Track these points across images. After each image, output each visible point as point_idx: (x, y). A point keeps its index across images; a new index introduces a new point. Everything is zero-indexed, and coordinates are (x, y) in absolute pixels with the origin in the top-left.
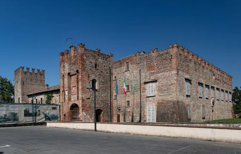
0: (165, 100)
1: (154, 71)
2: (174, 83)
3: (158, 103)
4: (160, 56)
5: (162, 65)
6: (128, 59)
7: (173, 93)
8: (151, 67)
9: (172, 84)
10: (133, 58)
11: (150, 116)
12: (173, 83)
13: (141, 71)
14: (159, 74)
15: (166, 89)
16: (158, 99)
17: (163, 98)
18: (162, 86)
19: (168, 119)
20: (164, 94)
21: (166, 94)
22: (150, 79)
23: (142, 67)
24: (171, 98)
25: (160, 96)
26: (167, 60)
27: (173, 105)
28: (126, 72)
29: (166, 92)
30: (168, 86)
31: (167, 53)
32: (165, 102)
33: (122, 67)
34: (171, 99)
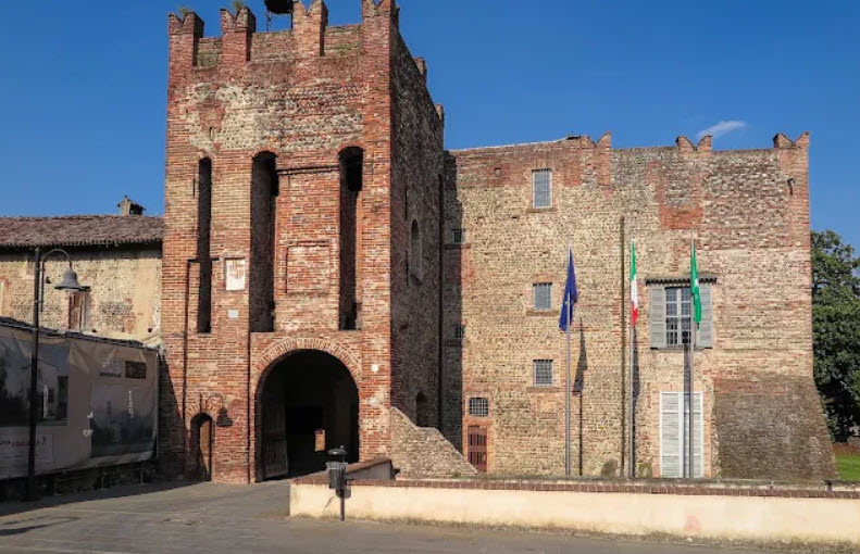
0: (754, 373)
1: (695, 236)
2: (801, 302)
3: (718, 382)
4: (731, 173)
5: (741, 214)
6: (548, 156)
7: (793, 346)
8: (685, 212)
9: (787, 305)
10: (577, 157)
11: (673, 438)
12: (792, 297)
13: (629, 224)
14: (721, 252)
15: (760, 322)
16: (720, 364)
17: (746, 360)
18: (742, 307)
19: (780, 459)
20: (751, 344)
21: (759, 343)
22: (675, 267)
23: (631, 207)
24: (783, 363)
25: (727, 350)
26: (763, 197)
27: (795, 398)
28: (535, 218)
29: (758, 334)
30: (769, 309)
31: (763, 169)
32: (755, 379)
33: (509, 190)
34: (785, 368)
